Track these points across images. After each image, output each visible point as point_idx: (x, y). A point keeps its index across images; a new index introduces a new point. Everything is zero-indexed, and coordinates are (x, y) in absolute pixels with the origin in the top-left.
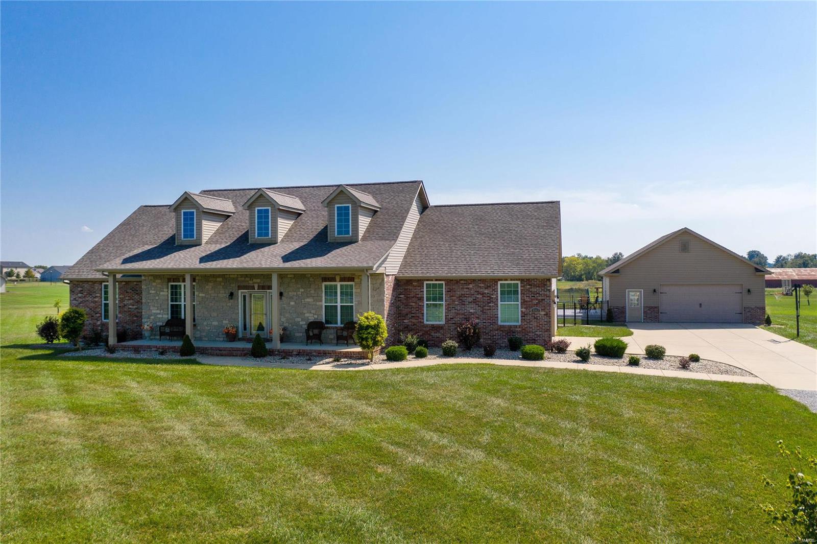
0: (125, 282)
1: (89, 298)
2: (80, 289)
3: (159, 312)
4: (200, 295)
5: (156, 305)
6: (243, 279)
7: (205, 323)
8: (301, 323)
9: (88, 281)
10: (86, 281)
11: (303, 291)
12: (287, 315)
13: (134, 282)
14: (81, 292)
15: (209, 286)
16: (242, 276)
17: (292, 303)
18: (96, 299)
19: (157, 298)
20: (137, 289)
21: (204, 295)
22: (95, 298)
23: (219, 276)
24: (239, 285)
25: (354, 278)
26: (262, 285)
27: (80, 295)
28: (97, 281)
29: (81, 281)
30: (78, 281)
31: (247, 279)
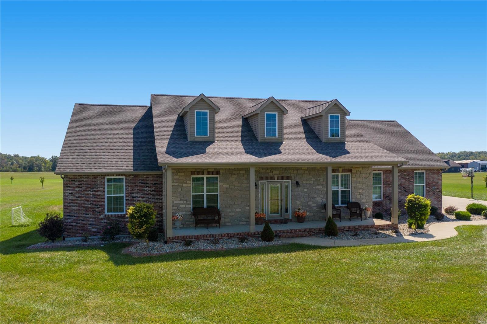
0: (133, 175)
1: (91, 193)
2: (77, 183)
3: (182, 202)
4: (224, 186)
5: (179, 196)
6: (264, 171)
7: (229, 210)
8: (313, 205)
9: (88, 175)
10: (86, 175)
11: (314, 180)
12: (301, 200)
13: (144, 175)
14: (79, 186)
15: (233, 178)
16: (263, 169)
17: (306, 190)
18: (99, 193)
19: (180, 190)
20: (148, 182)
21: (228, 186)
22: (98, 191)
23: (242, 169)
24: (261, 176)
25: (352, 169)
26: (281, 176)
27: (77, 189)
28: (99, 175)
29: (79, 176)
30: (74, 176)
31: (268, 171)
